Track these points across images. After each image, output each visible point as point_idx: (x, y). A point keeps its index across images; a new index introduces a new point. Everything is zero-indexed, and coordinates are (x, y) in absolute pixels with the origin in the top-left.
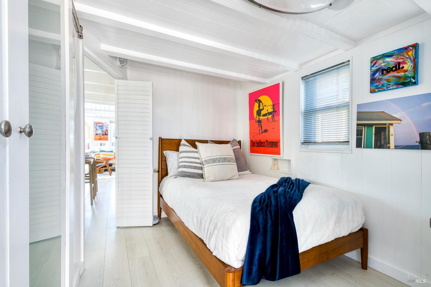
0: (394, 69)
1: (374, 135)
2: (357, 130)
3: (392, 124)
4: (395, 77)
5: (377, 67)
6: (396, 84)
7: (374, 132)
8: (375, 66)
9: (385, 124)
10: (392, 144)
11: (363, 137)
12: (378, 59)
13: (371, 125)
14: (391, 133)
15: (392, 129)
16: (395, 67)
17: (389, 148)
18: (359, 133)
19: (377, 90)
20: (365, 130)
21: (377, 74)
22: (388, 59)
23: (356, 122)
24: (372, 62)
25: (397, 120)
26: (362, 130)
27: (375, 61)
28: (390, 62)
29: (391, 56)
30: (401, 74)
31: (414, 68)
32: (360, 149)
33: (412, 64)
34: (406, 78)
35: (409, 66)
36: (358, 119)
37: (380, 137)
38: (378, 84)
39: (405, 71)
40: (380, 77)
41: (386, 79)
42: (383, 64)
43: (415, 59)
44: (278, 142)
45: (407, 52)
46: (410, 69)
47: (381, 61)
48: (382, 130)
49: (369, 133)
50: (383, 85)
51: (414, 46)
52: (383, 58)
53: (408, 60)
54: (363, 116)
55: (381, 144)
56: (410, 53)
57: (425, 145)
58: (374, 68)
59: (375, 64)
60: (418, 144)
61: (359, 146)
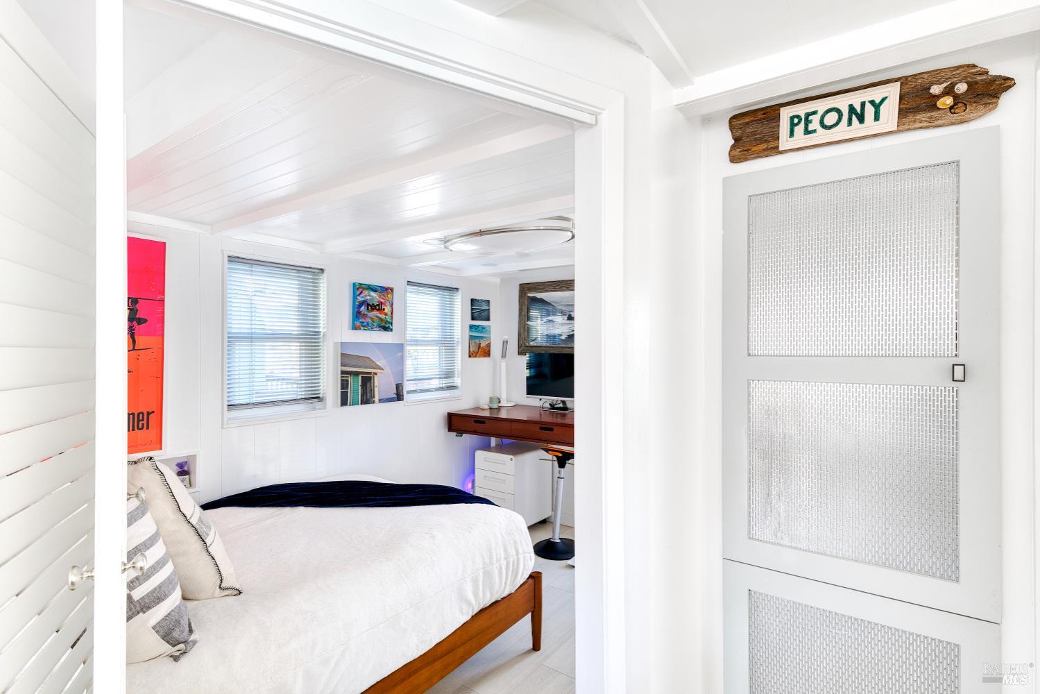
0: (377, 308)
1: (360, 387)
2: (342, 381)
3: (376, 374)
4: (378, 317)
5: (363, 297)
6: (380, 327)
7: (360, 384)
8: (361, 296)
9: (370, 373)
10: (376, 399)
11: (349, 390)
12: (364, 289)
13: (357, 374)
14: (375, 384)
15: (376, 377)
16: (378, 305)
17: (374, 402)
18: (344, 384)
19: (362, 328)
20: (350, 379)
21: (363, 308)
22: (373, 294)
23: (340, 368)
24: (358, 289)
25: (380, 368)
26: (347, 381)
27: (361, 290)
28: (374, 297)
29: (375, 291)
30: (383, 316)
31: (392, 313)
32: (345, 408)
33: (390, 309)
34: (386, 322)
35: (387, 310)
36: (343, 365)
37: (366, 389)
38: (364, 321)
39: (386, 314)
40: (366, 313)
41: (370, 318)
42: (369, 298)
43: (392, 304)
44: (148, 413)
45: (388, 294)
46: (389, 313)
47: (366, 292)
48: (367, 381)
49: (355, 385)
50: (368, 324)
51: (392, 290)
52: (366, 289)
53: (388, 303)
54: (347, 361)
55: (367, 399)
56: (389, 296)
57: (399, 397)
58: (360, 299)
59: (361, 293)
60: (395, 396)
61: (344, 402)
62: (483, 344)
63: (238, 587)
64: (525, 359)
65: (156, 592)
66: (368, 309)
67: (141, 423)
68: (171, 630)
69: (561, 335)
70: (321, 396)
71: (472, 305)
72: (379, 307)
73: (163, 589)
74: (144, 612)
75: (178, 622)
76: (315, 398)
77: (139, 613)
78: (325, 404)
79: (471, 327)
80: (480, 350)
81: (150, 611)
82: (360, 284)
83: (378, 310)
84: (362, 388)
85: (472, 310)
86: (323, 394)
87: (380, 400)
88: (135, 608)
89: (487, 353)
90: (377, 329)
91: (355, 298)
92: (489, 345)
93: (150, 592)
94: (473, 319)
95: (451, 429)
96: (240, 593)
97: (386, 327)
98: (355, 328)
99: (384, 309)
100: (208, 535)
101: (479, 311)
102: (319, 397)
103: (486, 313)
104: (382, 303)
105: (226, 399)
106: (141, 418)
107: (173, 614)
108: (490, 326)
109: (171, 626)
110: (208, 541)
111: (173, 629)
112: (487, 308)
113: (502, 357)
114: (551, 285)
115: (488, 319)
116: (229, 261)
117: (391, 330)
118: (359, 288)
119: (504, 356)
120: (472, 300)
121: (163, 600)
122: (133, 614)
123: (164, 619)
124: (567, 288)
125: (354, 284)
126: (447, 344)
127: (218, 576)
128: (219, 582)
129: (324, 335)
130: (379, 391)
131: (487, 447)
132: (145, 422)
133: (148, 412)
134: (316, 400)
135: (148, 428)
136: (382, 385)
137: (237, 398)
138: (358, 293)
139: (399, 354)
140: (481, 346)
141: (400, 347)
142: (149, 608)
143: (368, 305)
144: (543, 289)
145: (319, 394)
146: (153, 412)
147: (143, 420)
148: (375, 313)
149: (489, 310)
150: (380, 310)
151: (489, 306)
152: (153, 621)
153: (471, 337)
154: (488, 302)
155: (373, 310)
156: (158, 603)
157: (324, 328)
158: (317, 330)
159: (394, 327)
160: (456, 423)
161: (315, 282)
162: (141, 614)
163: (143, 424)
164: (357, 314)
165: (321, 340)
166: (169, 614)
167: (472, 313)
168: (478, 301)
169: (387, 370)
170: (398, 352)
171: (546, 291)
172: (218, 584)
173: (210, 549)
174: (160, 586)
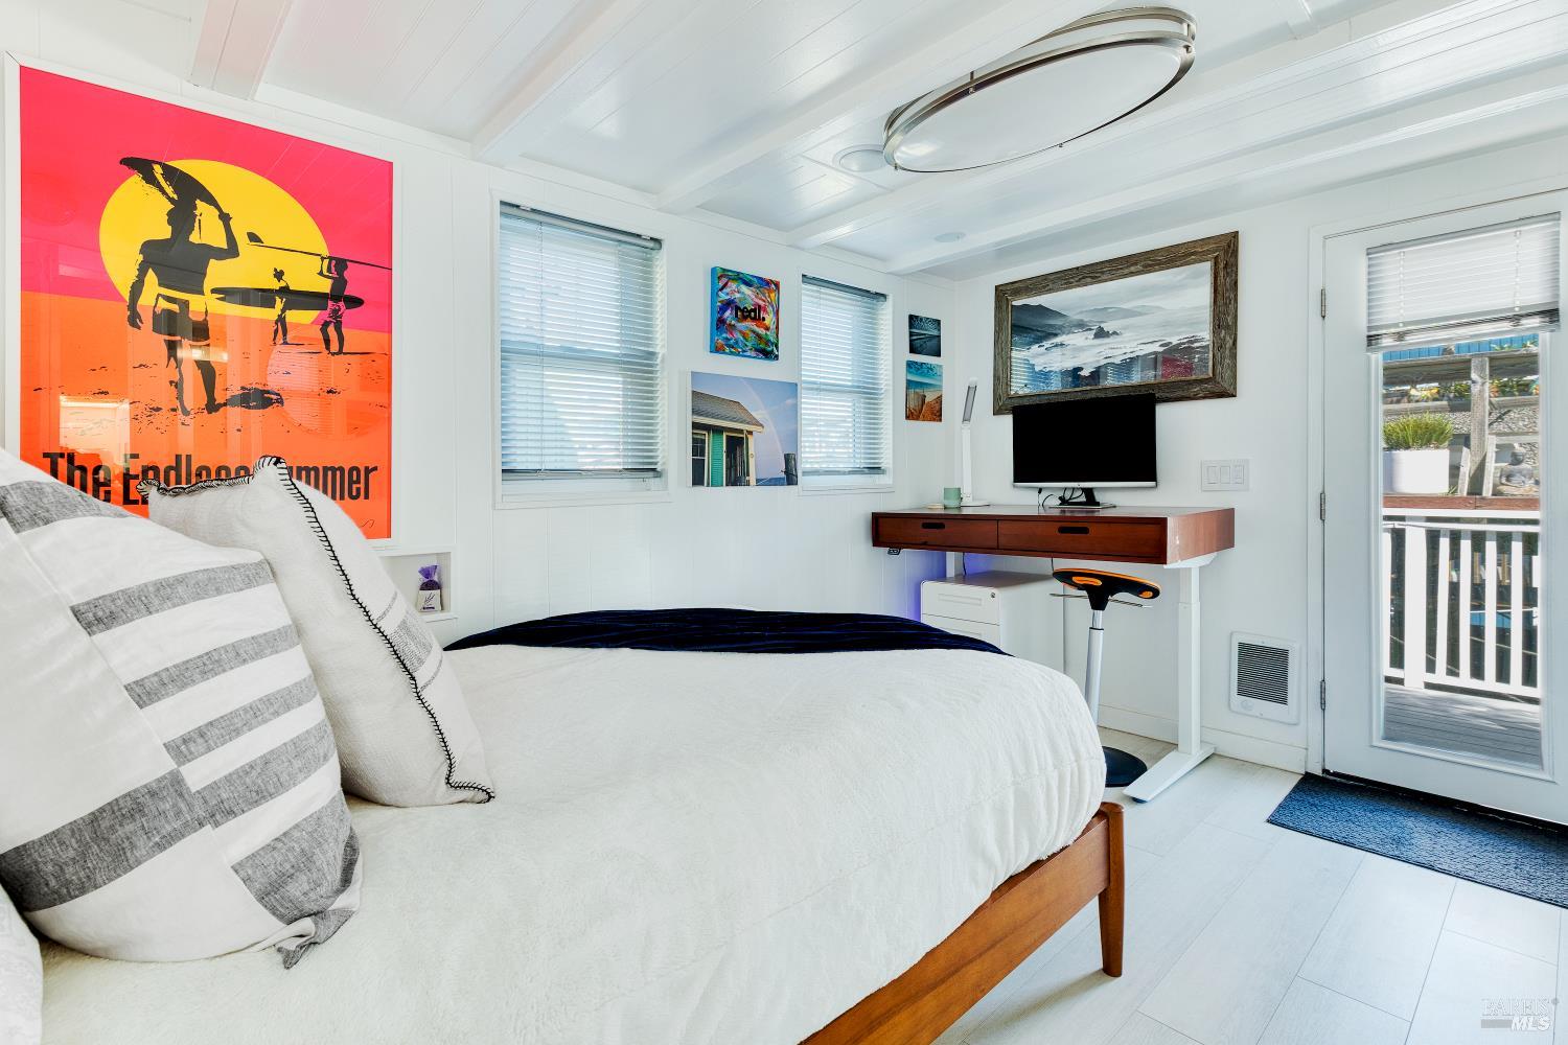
0: (752, 315)
1: (725, 455)
2: (695, 441)
3: (750, 433)
4: (754, 332)
5: (728, 294)
6: (756, 350)
7: (725, 449)
8: (724, 290)
9: (741, 431)
10: (752, 478)
11: (705, 459)
12: (730, 279)
13: (718, 430)
14: (750, 453)
15: (751, 440)
16: (754, 310)
17: (748, 484)
18: (698, 448)
19: (727, 350)
20: (709, 439)
21: (728, 313)
22: (744, 288)
23: (690, 419)
24: (719, 278)
25: (758, 424)
26: (703, 441)
27: (724, 280)
28: (747, 296)
29: (748, 284)
30: (761, 331)
31: (777, 328)
32: (699, 489)
33: (774, 319)
34: (768, 342)
35: (769, 320)
36: (695, 412)
37: (735, 458)
38: (729, 336)
39: (767, 329)
40: (733, 322)
41: (741, 332)
42: (737, 295)
43: (778, 311)
44: (368, 471)
45: (770, 291)
46: (773, 327)
47: (733, 286)
48: (736, 444)
49: (716, 449)
50: (737, 343)
51: (777, 285)
52: (736, 280)
53: (770, 309)
54: (704, 406)
55: (736, 476)
56: (773, 295)
57: (790, 478)
58: (723, 296)
59: (725, 286)
60: (783, 475)
61: (698, 480)
62: (930, 397)
63: (486, 783)
64: (1007, 421)
65: (254, 773)
66: (736, 316)
67: (355, 486)
68: (283, 879)
69: (1081, 369)
70: (659, 468)
71: (911, 326)
72: (754, 314)
73: (273, 766)
74: (217, 824)
75: (308, 858)
76: (648, 470)
77: (201, 825)
78: (666, 483)
79: (910, 365)
80: (924, 409)
81: (232, 823)
82: (724, 270)
83: (754, 319)
84: (727, 456)
85: (911, 334)
86: (664, 463)
87: (758, 481)
88: (191, 810)
89: (937, 415)
90: (753, 354)
91: (714, 294)
92: (939, 400)
93: (236, 772)
94: (913, 350)
95: (877, 541)
96: (490, 797)
97: (767, 351)
98: (717, 349)
99: (764, 319)
100: (421, 662)
101: (924, 338)
102: (654, 470)
103: (934, 341)
104: (760, 306)
105: (499, 460)
106: (355, 478)
107: (296, 834)
108: (941, 366)
109: (288, 866)
110: (422, 677)
111: (291, 876)
112: (935, 333)
113: (964, 420)
114: (1059, 278)
115: (938, 354)
116: (502, 214)
117: (777, 357)
118: (723, 277)
119: (966, 419)
120: (911, 317)
121: (271, 796)
122: (186, 824)
123: (270, 848)
124: (1092, 278)
125: (713, 270)
126: (868, 393)
127: (443, 756)
128: (445, 770)
129: (663, 361)
130: (756, 466)
131: (941, 576)
132: (362, 485)
133: (367, 468)
134: (651, 474)
135: (367, 497)
136: (762, 453)
137: (519, 459)
138: (721, 284)
139: (790, 401)
140: (927, 400)
141: (792, 389)
142: (231, 813)
143: (737, 308)
144: (1044, 287)
145: (656, 464)
146: (375, 469)
147: (358, 482)
148: (749, 324)
149: (939, 337)
150: (758, 320)
151: (939, 330)
152: (239, 850)
153: (909, 384)
154: (938, 322)
155: (745, 318)
156: (256, 803)
157: (663, 346)
158: (651, 350)
159: (781, 353)
160: (888, 531)
161: (647, 264)
162: (208, 827)
163: (358, 490)
164: (720, 324)
165: (658, 368)
166: (285, 834)
167: (911, 341)
168: (921, 319)
169: (770, 429)
170: (788, 398)
171: (1050, 291)
172: (445, 776)
173: (424, 694)
174: (266, 761)
